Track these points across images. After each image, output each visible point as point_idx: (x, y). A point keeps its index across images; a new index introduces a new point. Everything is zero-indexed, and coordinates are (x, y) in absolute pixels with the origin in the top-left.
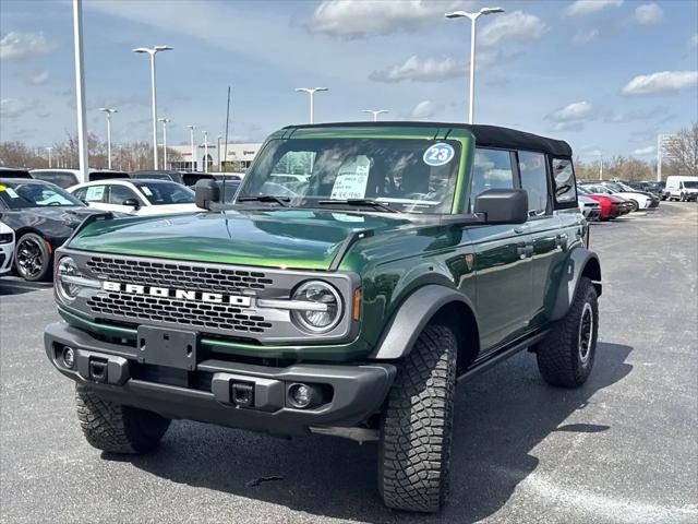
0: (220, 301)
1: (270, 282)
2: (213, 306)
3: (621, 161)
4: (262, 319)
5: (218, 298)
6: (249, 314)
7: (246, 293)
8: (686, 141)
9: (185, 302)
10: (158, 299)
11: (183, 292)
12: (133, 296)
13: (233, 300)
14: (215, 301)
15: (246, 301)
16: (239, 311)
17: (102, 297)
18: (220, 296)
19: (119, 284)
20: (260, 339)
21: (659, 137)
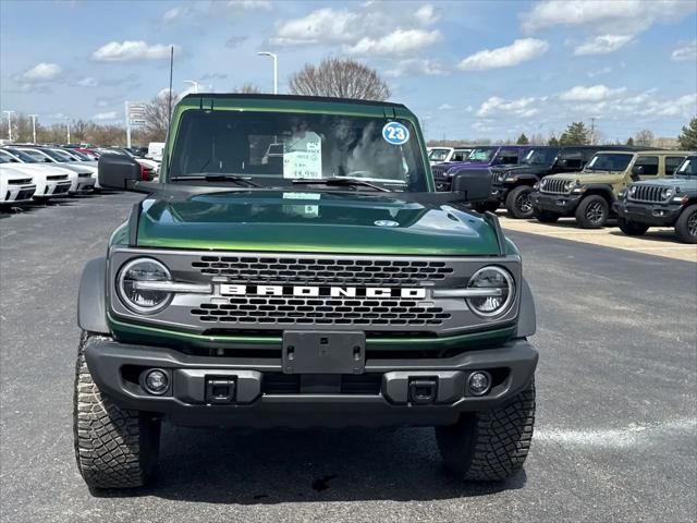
0: (389, 295)
1: (451, 270)
2: (381, 301)
3: (82, 126)
4: (440, 310)
5: (387, 292)
6: (426, 307)
7: (422, 284)
8: (160, 108)
9: (343, 301)
10: (306, 300)
11: (340, 289)
12: (268, 299)
13: (405, 293)
14: (383, 295)
15: (421, 293)
16: (414, 304)
17: (219, 303)
18: (389, 290)
19: (245, 287)
20: (438, 331)
21: (127, 103)
